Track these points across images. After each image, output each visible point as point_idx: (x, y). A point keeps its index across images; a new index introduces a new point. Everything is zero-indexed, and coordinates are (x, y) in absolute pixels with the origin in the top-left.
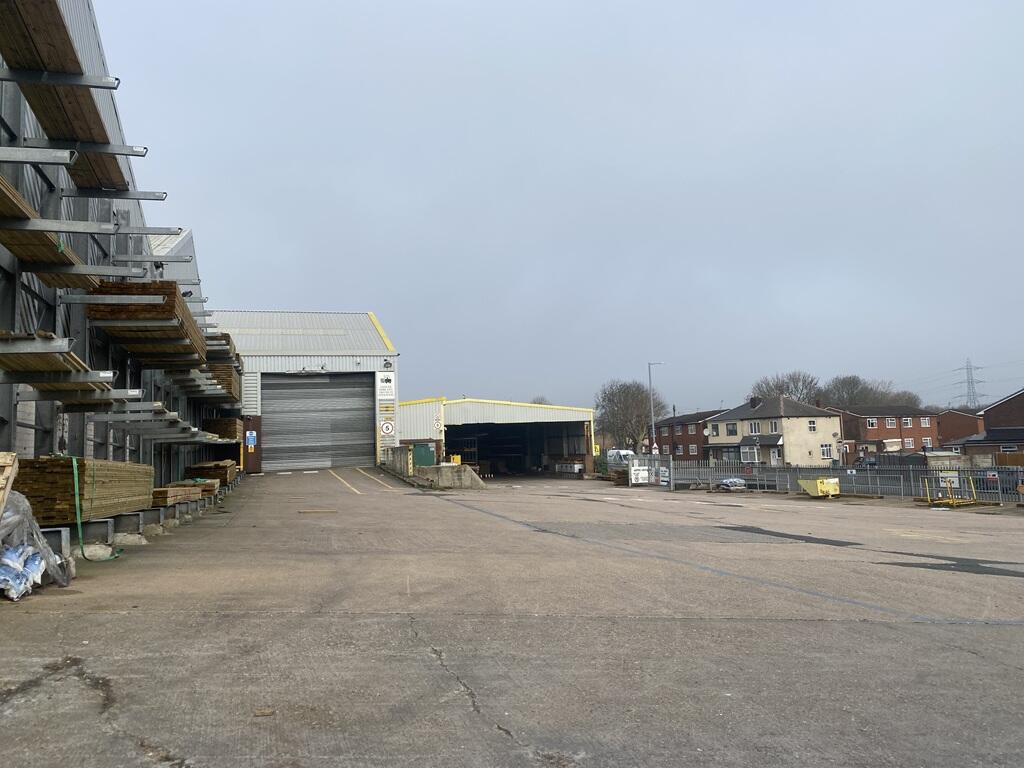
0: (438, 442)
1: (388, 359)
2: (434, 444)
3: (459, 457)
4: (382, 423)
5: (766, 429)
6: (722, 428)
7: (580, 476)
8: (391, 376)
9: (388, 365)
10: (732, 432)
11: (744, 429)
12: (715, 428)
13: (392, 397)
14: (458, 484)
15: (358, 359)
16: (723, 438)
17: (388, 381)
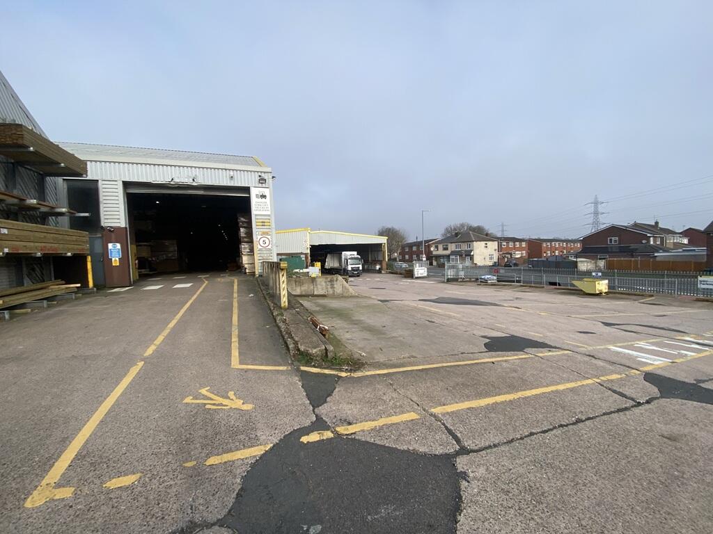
0: (306, 254)
1: (263, 175)
2: (304, 256)
3: (320, 263)
4: (259, 237)
5: (464, 247)
6: (440, 247)
7: (379, 271)
8: (266, 192)
9: (262, 181)
10: (446, 249)
11: (452, 247)
12: (437, 247)
13: (269, 213)
14: (331, 292)
15: (232, 173)
16: (441, 252)
17: (263, 196)
